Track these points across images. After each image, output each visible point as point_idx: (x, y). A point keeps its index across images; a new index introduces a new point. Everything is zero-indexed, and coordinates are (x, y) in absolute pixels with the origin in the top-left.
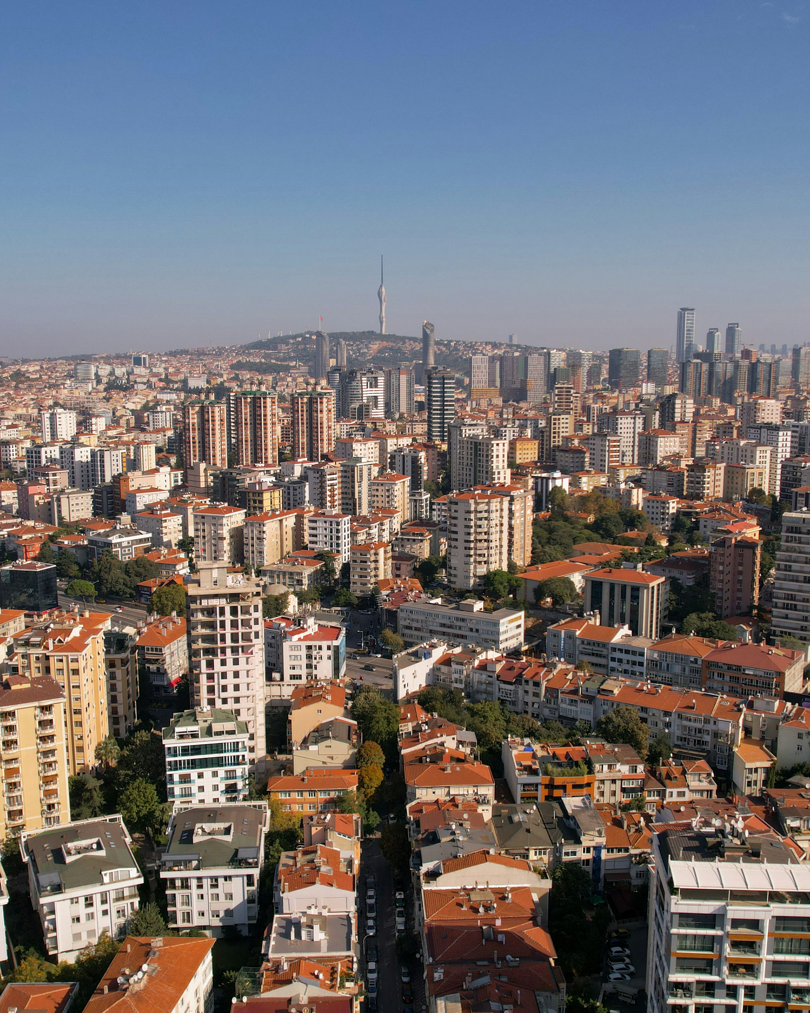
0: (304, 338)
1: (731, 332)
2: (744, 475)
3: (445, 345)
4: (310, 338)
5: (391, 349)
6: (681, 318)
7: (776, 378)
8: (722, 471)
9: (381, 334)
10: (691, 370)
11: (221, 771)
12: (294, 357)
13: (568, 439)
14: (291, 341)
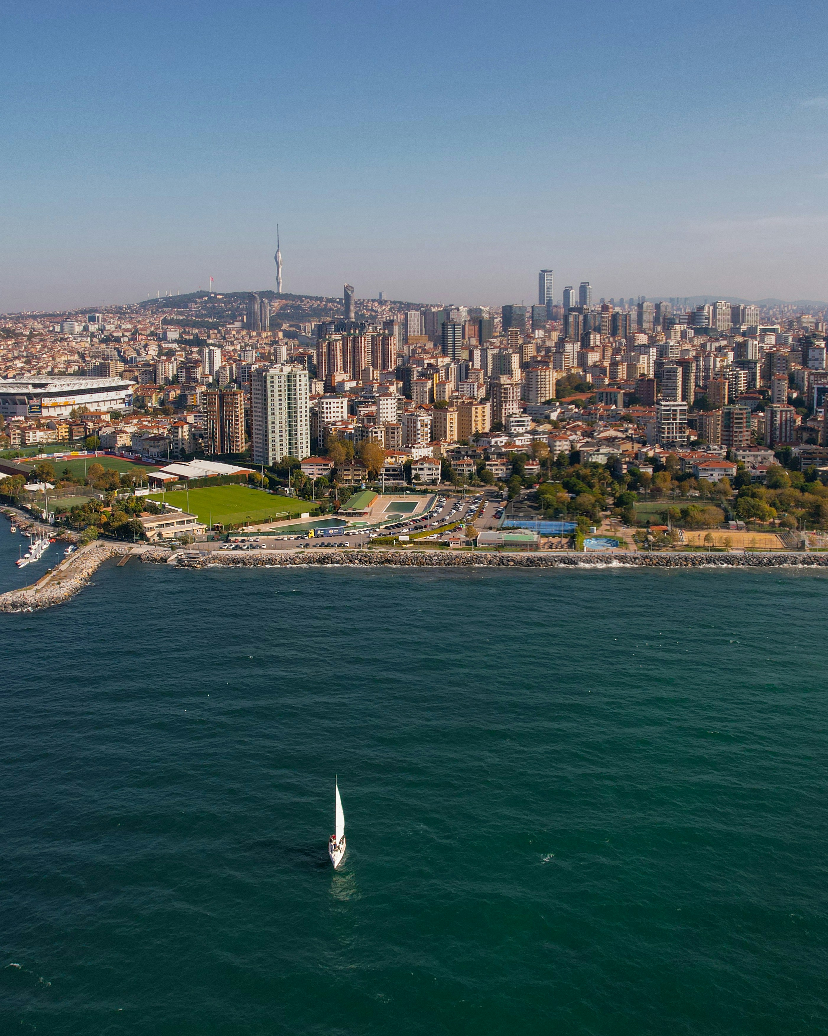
0: (210, 298)
1: (583, 289)
2: (636, 368)
3: (338, 303)
4: (216, 297)
5: (292, 306)
6: (542, 278)
7: (630, 325)
8: (625, 367)
9: (278, 294)
10: (571, 319)
11: (524, 428)
12: (205, 314)
13: (533, 357)
14: (199, 300)
